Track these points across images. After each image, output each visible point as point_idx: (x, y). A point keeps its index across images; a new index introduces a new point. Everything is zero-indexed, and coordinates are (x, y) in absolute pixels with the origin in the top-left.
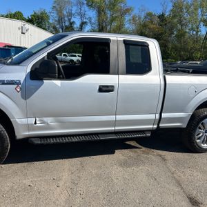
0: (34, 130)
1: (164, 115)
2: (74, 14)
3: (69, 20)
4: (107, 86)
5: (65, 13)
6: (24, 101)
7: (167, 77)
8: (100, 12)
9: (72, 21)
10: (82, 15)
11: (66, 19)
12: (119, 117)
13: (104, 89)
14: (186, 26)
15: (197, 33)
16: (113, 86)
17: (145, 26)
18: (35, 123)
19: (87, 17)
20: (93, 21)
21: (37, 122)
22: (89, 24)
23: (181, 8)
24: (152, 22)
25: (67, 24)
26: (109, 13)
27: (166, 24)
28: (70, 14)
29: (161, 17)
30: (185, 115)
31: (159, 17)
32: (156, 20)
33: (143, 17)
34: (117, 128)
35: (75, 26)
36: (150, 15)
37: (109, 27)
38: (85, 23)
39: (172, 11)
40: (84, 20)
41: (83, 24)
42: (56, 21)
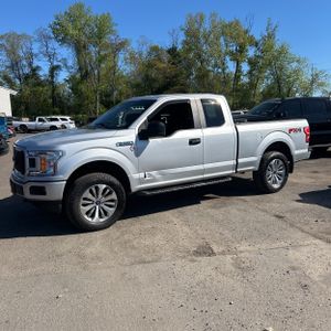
1: (240, 161)
2: (36, 56)
3: (30, 64)
5: (21, 54)
6: (137, 158)
7: (237, 127)
9: (34, 65)
10: (50, 56)
11: (24, 62)
13: (193, 142)
15: (223, 70)
16: (199, 139)
17: (150, 66)
18: (145, 177)
19: (59, 58)
21: (147, 176)
22: (64, 69)
24: (160, 60)
25: (27, 70)
27: (180, 62)
28: (31, 56)
30: (256, 159)
31: (169, 52)
32: (166, 57)
33: (145, 53)
35: (41, 73)
36: (155, 49)
37: (96, 72)
38: (58, 67)
39: (185, 42)
40: (55, 63)
41: (54, 69)
42: (7, 67)
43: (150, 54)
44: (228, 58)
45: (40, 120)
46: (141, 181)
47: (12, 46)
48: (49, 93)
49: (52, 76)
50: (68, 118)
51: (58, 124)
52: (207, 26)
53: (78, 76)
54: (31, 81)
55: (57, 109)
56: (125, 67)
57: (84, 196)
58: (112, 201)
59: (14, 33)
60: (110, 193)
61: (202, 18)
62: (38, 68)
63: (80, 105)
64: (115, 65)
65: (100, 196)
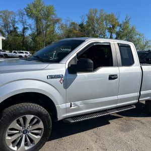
0: (69, 112)
1: (142, 93)
2: (17, 22)
3: (13, 26)
4: (113, 75)
5: (10, 20)
6: (65, 90)
7: (143, 67)
8: (38, 20)
10: (24, 23)
11: (11, 25)
12: (120, 97)
13: (112, 77)
14: (98, 32)
15: (104, 36)
16: (116, 75)
17: (70, 31)
18: (71, 106)
19: (28, 24)
20: (33, 27)
21: (72, 105)
22: (29, 29)
23: (93, 20)
24: (75, 28)
25: (12, 29)
26: (44, 22)
27: (84, 31)
28: (14, 22)
29: (81, 25)
31: (80, 25)
32: (78, 28)
33: (68, 25)
34: (118, 105)
35: (18, 30)
36: (73, 24)
37: (45, 32)
38: (27, 28)
39: (87, 22)
40: (26, 26)
41: (25, 29)
42: (2, 26)
43: (71, 26)
44: (107, 31)
45: (14, 52)
46: (67, 110)
47: (6, 16)
48: (22, 40)
49: (24, 32)
50: (28, 52)
51: (23, 55)
52: (98, 15)
53: (36, 33)
54: (13, 34)
55: (24, 48)
56: (58, 31)
57: (10, 127)
58: (39, 129)
59: (7, 11)
60: (38, 122)
61: (96, 11)
62: (17, 28)
63: (35, 47)
64: (54, 30)
65: (28, 125)
